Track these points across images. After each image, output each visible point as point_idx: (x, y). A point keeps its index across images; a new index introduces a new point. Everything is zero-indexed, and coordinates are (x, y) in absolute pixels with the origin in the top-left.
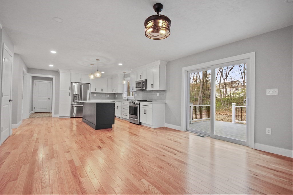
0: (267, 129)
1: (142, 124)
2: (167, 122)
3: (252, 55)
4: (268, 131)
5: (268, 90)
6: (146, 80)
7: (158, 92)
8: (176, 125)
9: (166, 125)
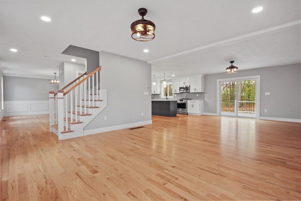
0: (265, 110)
1: (188, 114)
2: (205, 112)
3: (259, 77)
4: (266, 111)
5: (266, 93)
6: (190, 86)
7: (197, 94)
8: (213, 113)
9: (205, 114)
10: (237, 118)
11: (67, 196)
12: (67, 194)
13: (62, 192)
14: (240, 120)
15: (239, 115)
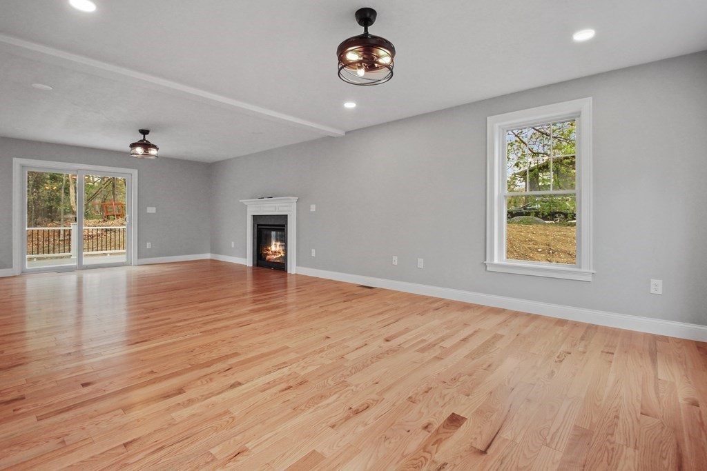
3: (134, 172)
4: (149, 245)
5: (148, 208)
10: (80, 271)
11: (559, 428)
12: (558, 430)
13: (561, 441)
14: (88, 276)
15: (86, 261)
